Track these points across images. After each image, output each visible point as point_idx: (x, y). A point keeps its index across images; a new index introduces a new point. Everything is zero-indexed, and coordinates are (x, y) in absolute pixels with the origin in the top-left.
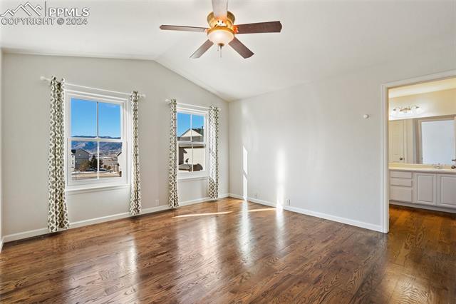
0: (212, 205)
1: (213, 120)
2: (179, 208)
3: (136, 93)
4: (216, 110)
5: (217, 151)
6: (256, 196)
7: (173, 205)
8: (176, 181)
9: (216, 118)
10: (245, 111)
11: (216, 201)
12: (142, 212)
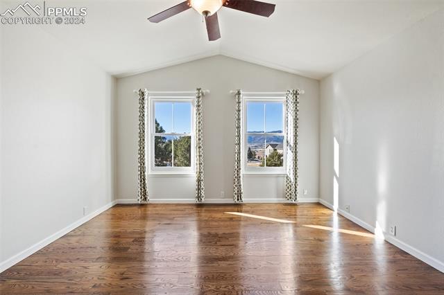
0: (289, 208)
1: (291, 106)
2: (244, 204)
3: (199, 90)
4: (296, 94)
5: (296, 143)
6: (348, 209)
7: (236, 200)
8: (241, 175)
9: (296, 103)
10: (337, 88)
11: (295, 205)
12: (204, 201)
